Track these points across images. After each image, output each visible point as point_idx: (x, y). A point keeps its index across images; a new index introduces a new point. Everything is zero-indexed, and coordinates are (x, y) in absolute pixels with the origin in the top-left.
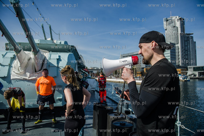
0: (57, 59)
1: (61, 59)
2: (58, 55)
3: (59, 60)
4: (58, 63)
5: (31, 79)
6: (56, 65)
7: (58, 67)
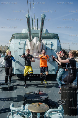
0: (51, 44)
1: (53, 44)
2: (51, 42)
3: (52, 45)
4: (52, 47)
5: (37, 57)
6: (51, 48)
7: (52, 50)
